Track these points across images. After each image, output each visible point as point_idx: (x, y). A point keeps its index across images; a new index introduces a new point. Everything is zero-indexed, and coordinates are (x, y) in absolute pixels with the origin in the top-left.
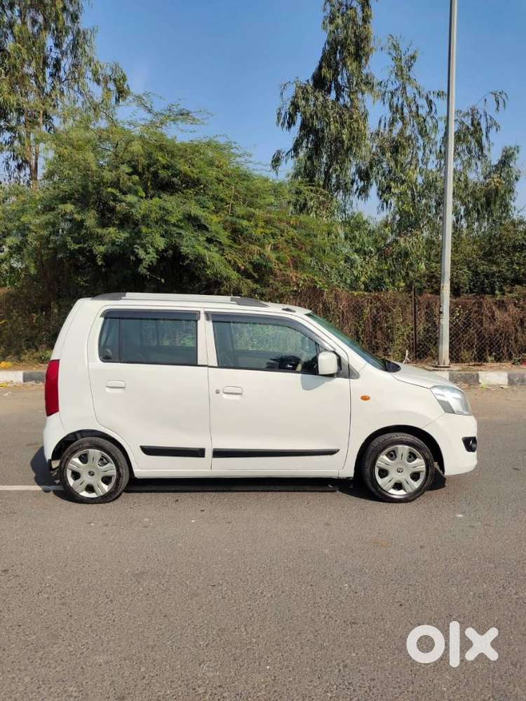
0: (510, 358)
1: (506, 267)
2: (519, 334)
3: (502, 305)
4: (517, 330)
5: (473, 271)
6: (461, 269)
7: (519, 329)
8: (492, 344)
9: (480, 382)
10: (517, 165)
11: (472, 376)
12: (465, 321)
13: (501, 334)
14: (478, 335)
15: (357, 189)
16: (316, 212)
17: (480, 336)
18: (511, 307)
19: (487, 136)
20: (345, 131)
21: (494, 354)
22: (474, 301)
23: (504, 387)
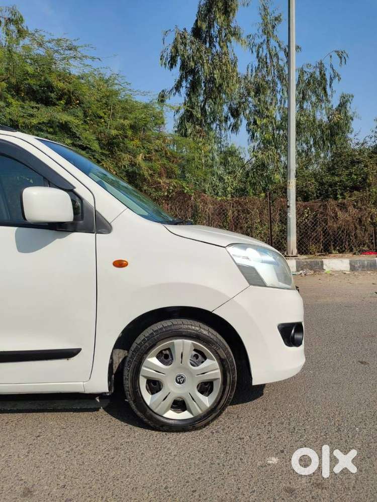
0: (351, 250)
1: (346, 178)
2: (358, 231)
3: (343, 207)
4: (356, 228)
5: (320, 182)
6: (309, 181)
7: (358, 226)
8: (335, 240)
9: (324, 268)
10: (351, 108)
11: (317, 263)
12: (313, 221)
13: (343, 232)
14: (323, 232)
15: (230, 126)
16: (193, 138)
17: (325, 232)
18: (351, 208)
19: (330, 85)
20: (217, 72)
21: (338, 248)
22: (319, 204)
23: (347, 272)
